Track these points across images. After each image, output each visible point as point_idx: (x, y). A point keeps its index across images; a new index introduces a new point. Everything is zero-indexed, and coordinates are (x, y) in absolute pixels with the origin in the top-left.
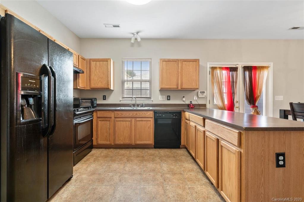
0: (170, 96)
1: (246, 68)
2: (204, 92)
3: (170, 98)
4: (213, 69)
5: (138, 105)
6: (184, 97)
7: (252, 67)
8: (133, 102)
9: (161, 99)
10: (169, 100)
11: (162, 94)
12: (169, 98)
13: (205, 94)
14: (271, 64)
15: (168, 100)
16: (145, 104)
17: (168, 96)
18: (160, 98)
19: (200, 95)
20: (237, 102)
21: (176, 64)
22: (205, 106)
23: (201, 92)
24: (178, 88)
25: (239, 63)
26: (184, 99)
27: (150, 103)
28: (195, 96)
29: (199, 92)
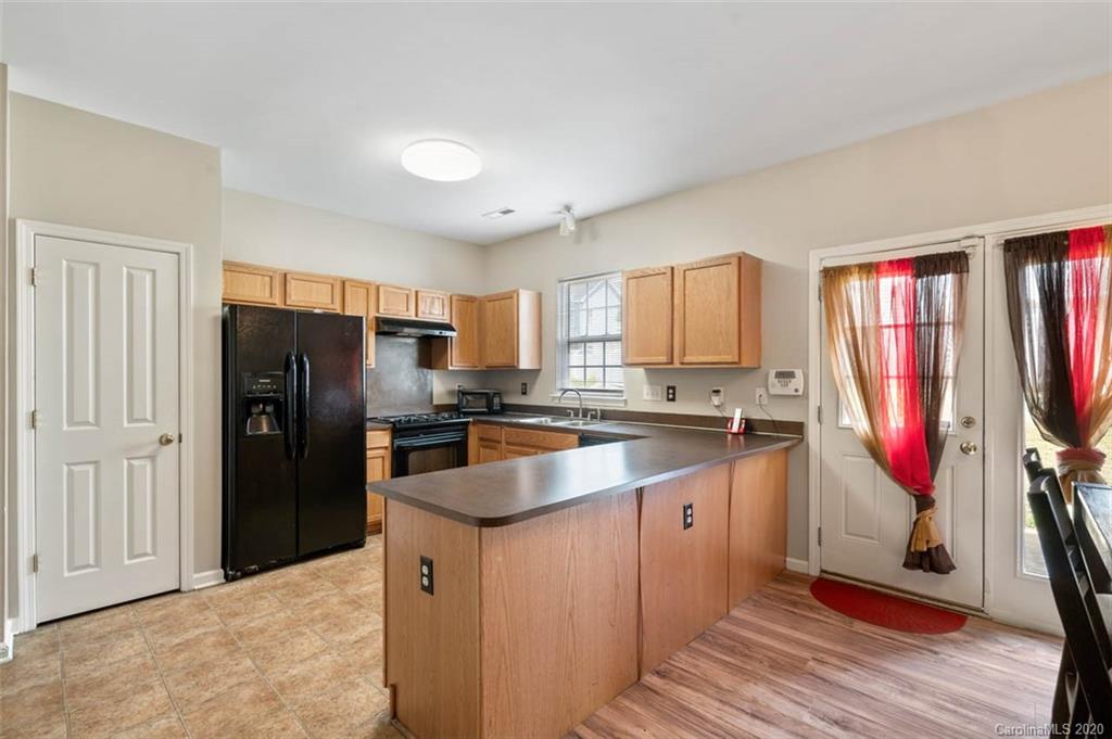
0: (674, 388)
1: (1019, 250)
2: (791, 375)
3: (674, 394)
4: (833, 275)
5: (585, 412)
6: (717, 392)
7: (1066, 234)
8: (576, 404)
9: (649, 398)
10: (673, 400)
11: (651, 383)
12: (671, 394)
13: (797, 383)
15: (669, 400)
16: (601, 411)
17: (669, 388)
18: (645, 393)
19: (776, 387)
20: (968, 422)
21: (665, 282)
22: (798, 428)
23: (780, 375)
24: (672, 363)
25: (978, 230)
26: (716, 400)
27: (620, 407)
28: (760, 391)
29: (772, 373)
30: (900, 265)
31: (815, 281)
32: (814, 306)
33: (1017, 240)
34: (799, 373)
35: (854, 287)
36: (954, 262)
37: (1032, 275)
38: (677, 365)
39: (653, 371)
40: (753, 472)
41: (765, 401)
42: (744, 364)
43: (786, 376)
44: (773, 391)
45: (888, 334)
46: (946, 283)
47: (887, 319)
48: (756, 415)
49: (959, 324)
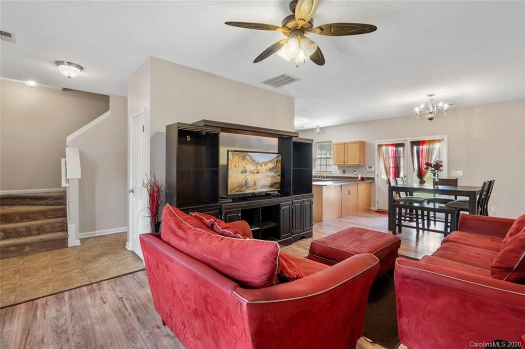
1: (414, 143)
2: (371, 167)
4: (380, 146)
5: (322, 177)
6: (355, 171)
7: (420, 141)
8: (319, 175)
9: (339, 173)
11: (339, 169)
12: (344, 172)
13: (373, 169)
14: (446, 137)
16: (326, 176)
17: (344, 170)
19: (368, 170)
20: (405, 176)
21: (343, 146)
22: (373, 179)
23: (369, 167)
24: (345, 164)
25: (406, 139)
26: (355, 173)
27: (332, 175)
28: (365, 171)
29: (367, 167)
30: (392, 145)
31: (376, 147)
32: (376, 152)
33: (413, 142)
34: (373, 167)
35: (384, 148)
36: (402, 145)
37: (415, 148)
38: (346, 165)
39: (339, 166)
40: (363, 187)
41: (366, 173)
42: (361, 165)
43: (370, 167)
44: (368, 171)
45: (391, 159)
46: (401, 149)
47: (390, 156)
48: (364, 176)
49: (404, 157)
